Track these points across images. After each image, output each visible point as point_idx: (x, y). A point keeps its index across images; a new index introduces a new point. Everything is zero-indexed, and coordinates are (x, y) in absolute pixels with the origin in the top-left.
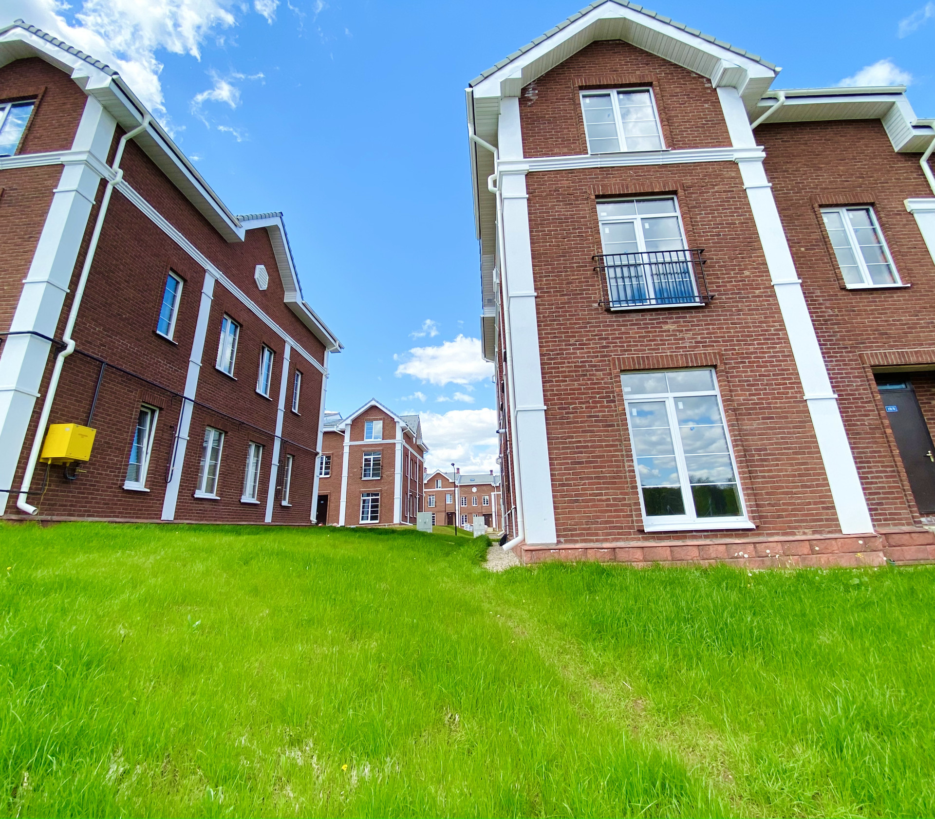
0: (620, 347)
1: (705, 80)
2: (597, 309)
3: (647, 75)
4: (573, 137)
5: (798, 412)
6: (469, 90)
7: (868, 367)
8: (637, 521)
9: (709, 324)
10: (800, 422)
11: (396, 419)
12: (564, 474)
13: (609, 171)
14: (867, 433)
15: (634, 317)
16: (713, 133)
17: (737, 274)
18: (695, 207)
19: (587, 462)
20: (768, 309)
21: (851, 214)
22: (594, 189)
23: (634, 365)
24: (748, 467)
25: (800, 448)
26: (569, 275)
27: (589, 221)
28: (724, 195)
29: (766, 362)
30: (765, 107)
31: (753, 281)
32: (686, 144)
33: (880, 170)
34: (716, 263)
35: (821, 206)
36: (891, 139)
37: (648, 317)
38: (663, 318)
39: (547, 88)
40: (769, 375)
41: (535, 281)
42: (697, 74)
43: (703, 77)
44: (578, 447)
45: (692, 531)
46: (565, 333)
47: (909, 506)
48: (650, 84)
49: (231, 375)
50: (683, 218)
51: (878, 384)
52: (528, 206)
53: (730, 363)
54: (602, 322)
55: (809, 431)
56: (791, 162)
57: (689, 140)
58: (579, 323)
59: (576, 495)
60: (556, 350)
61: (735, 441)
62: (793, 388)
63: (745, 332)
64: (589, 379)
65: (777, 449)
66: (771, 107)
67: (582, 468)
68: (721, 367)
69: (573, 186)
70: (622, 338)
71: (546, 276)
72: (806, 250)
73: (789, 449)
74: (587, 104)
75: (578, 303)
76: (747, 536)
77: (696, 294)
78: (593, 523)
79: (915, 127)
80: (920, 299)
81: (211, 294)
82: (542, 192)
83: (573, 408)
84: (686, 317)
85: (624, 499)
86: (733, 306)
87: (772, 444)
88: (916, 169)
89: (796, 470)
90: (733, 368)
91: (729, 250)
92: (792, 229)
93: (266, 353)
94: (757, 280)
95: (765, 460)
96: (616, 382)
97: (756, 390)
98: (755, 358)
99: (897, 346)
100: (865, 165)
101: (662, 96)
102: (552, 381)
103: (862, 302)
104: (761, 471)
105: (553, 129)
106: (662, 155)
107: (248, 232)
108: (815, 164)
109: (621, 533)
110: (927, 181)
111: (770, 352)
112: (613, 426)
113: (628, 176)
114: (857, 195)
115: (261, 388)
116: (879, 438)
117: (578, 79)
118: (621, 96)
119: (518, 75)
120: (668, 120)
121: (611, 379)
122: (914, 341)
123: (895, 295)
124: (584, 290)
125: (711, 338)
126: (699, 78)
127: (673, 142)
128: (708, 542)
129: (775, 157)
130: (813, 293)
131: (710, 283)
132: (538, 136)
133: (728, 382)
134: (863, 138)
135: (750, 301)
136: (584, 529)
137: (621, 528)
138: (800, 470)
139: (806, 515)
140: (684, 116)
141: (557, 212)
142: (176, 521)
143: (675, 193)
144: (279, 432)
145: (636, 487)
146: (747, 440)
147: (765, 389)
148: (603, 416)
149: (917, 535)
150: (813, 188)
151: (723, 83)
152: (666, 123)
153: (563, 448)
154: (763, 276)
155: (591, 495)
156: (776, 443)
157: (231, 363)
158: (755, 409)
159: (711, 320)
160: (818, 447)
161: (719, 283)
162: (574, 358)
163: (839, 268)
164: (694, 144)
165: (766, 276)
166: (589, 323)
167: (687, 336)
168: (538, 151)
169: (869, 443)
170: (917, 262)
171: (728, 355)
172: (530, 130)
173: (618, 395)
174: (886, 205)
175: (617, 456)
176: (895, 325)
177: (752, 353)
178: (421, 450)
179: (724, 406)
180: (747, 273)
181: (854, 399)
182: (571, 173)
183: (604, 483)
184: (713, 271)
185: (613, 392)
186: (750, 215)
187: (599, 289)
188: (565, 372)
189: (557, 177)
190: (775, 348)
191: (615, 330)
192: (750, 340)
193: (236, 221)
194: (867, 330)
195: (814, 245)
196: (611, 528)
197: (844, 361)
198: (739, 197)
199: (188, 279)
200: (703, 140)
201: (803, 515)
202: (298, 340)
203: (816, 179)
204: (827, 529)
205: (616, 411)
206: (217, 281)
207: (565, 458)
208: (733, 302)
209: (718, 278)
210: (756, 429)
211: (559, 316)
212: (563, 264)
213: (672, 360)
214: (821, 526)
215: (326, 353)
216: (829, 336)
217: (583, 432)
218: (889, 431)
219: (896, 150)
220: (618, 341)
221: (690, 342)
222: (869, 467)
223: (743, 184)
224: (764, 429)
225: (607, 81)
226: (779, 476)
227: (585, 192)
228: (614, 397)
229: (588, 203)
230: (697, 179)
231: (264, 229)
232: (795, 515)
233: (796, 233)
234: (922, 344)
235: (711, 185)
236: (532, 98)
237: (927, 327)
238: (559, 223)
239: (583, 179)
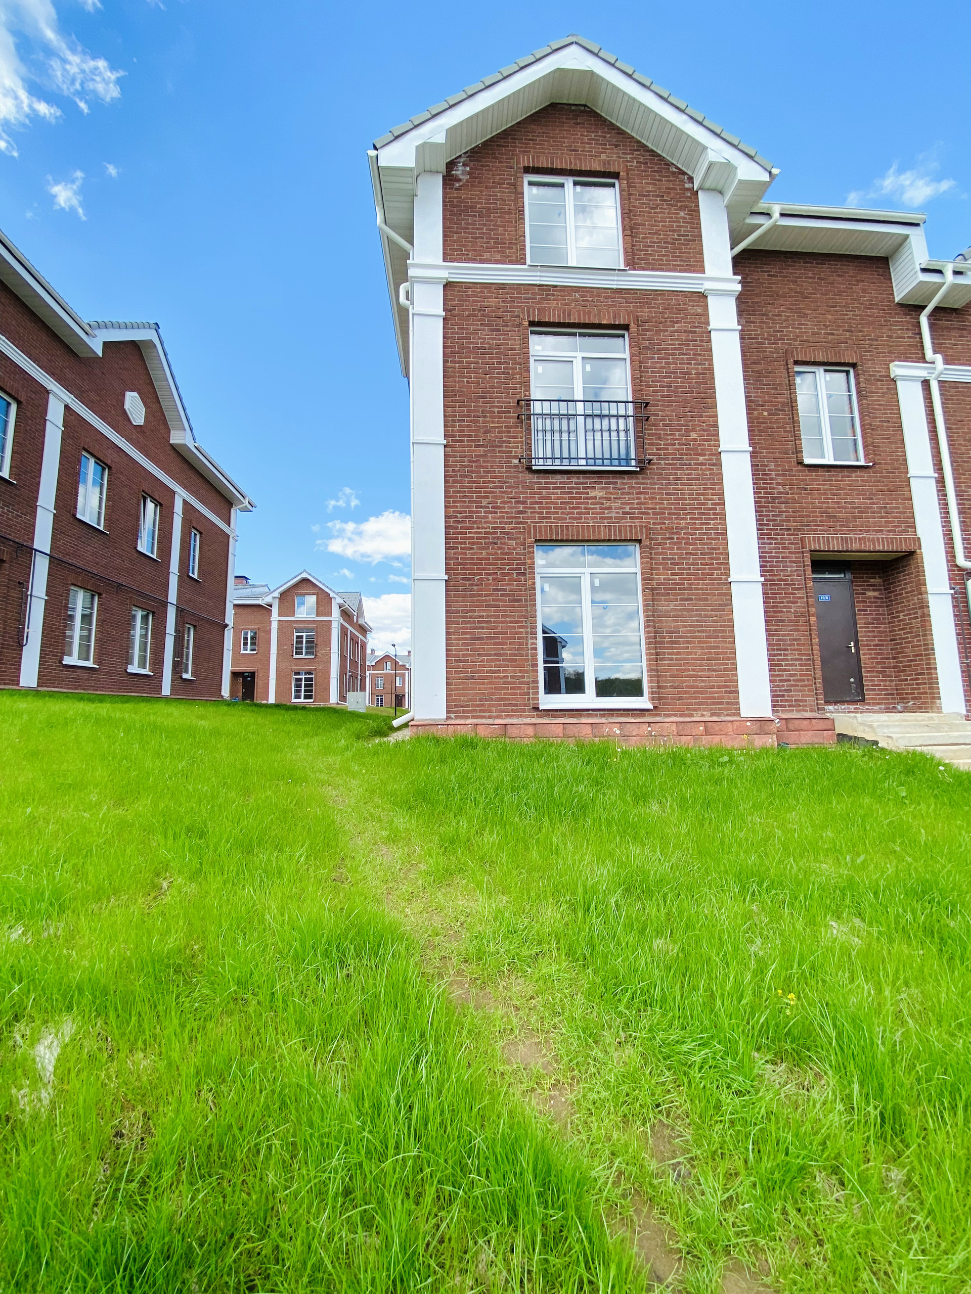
0: (539, 513)
1: (686, 177)
2: (516, 467)
3: (614, 161)
4: (510, 239)
5: (720, 595)
6: (372, 153)
7: (807, 552)
8: (533, 699)
9: (641, 493)
10: (720, 605)
11: (332, 595)
12: (461, 650)
13: (550, 290)
14: (791, 621)
15: (558, 479)
16: (684, 253)
17: (683, 435)
18: (648, 348)
19: (488, 638)
20: (709, 479)
21: (829, 376)
22: (528, 312)
23: (551, 534)
24: (656, 648)
25: (714, 631)
26: (489, 422)
27: (518, 354)
28: (684, 337)
29: (696, 539)
30: (756, 225)
31: (699, 445)
32: (649, 264)
33: (873, 323)
34: (661, 420)
35: (797, 363)
36: (894, 285)
37: (574, 480)
38: (591, 483)
39: (482, 166)
40: (696, 554)
41: (445, 426)
42: (677, 168)
43: (684, 173)
44: (479, 622)
45: (588, 710)
46: (476, 492)
47: (816, 694)
48: (616, 175)
49: (101, 528)
50: (632, 361)
51: (813, 572)
52: (444, 328)
53: (657, 539)
54: (521, 482)
55: (727, 615)
56: (773, 304)
57: (653, 260)
58: (494, 482)
59: (472, 672)
60: (465, 512)
61: (647, 621)
62: (719, 569)
63: (679, 504)
64: (499, 548)
65: (690, 632)
66: (761, 225)
67: (481, 644)
68: (646, 542)
69: (503, 307)
70: (541, 503)
71: (459, 421)
72: (769, 414)
73: (703, 632)
74: (531, 195)
75: (496, 457)
76: (644, 716)
77: (633, 456)
78: (486, 700)
79: (924, 270)
80: (879, 481)
81: (60, 423)
82: (464, 310)
83: (478, 580)
84: (616, 483)
85: (523, 677)
86: (671, 474)
87: (686, 627)
88: (913, 326)
89: (706, 654)
90: (660, 544)
91: (679, 406)
92: (758, 388)
93: (150, 506)
94: (704, 445)
95: (675, 643)
96: (529, 553)
97: (679, 569)
98: (685, 534)
99: (843, 530)
100: (857, 315)
101: (630, 194)
102: (457, 548)
103: (817, 480)
104: (669, 654)
105: (484, 225)
106: (618, 275)
107: (106, 345)
108: (800, 309)
109: (516, 709)
110: (922, 342)
111: (702, 528)
112: (520, 601)
113: (572, 300)
114: (839, 353)
115: (143, 546)
116: (802, 626)
117: (523, 157)
118: (578, 188)
119: (440, 138)
120: (631, 228)
121: (524, 549)
122: (862, 526)
123: (853, 475)
124: (505, 442)
125: (641, 508)
126: (679, 173)
127: (634, 260)
128: (603, 720)
129: (756, 295)
130: (767, 466)
131: (650, 444)
132: (465, 233)
133: (651, 558)
134: (863, 281)
135: (692, 469)
136: (477, 706)
137: (516, 705)
138: (710, 653)
139: (708, 698)
140: (652, 225)
141: (480, 338)
142: (39, 689)
143: (626, 327)
144: (173, 597)
145: (536, 665)
146: (660, 621)
147: (690, 569)
148: (511, 590)
149: (817, 721)
150: (791, 340)
151: (707, 185)
152: (629, 233)
153: (463, 623)
154: (711, 440)
155: (488, 672)
156: (690, 626)
157: (99, 513)
158: (675, 589)
159: (644, 489)
160: (733, 631)
161: (660, 445)
162: (485, 523)
163: (800, 439)
164: (659, 265)
165: (715, 440)
166: (505, 483)
167: (613, 505)
168: (463, 255)
169: (791, 631)
170: (886, 439)
171: (657, 529)
172: (455, 223)
173: (529, 567)
174: (870, 368)
175: (521, 633)
176: (845, 508)
177: (682, 529)
178: (364, 630)
179: (643, 585)
180: (693, 435)
181: (785, 585)
182: (503, 289)
183: (504, 660)
184: (656, 430)
185: (525, 564)
186: (709, 364)
187: (522, 442)
188: (473, 538)
189: (483, 292)
190: (709, 524)
191: (535, 493)
192: (684, 514)
193: (87, 328)
194: (815, 512)
195: (779, 410)
196: (505, 705)
197: (784, 543)
198: (702, 341)
199: (22, 400)
200: (670, 260)
201: (704, 698)
202: (192, 492)
203: (797, 328)
204: (725, 713)
205: (525, 585)
206: (67, 407)
207: (463, 634)
208: (672, 469)
209: (660, 439)
210: (672, 611)
211: (472, 472)
212: (481, 407)
213: (594, 532)
214: (720, 709)
215: (232, 511)
216: (773, 516)
217: (487, 606)
218: (813, 619)
219: (897, 300)
220: (537, 506)
221: (617, 513)
222: (785, 655)
223: (708, 324)
224: (680, 610)
225: (561, 163)
226: (687, 659)
227: (518, 316)
228: (525, 569)
229: (519, 331)
230: (655, 312)
231: (134, 344)
232: (696, 698)
233: (762, 393)
234: (869, 531)
235: (671, 322)
236: (461, 177)
237: (878, 512)
238: (482, 354)
239: (517, 298)
